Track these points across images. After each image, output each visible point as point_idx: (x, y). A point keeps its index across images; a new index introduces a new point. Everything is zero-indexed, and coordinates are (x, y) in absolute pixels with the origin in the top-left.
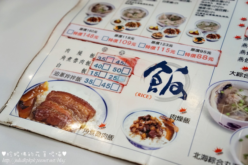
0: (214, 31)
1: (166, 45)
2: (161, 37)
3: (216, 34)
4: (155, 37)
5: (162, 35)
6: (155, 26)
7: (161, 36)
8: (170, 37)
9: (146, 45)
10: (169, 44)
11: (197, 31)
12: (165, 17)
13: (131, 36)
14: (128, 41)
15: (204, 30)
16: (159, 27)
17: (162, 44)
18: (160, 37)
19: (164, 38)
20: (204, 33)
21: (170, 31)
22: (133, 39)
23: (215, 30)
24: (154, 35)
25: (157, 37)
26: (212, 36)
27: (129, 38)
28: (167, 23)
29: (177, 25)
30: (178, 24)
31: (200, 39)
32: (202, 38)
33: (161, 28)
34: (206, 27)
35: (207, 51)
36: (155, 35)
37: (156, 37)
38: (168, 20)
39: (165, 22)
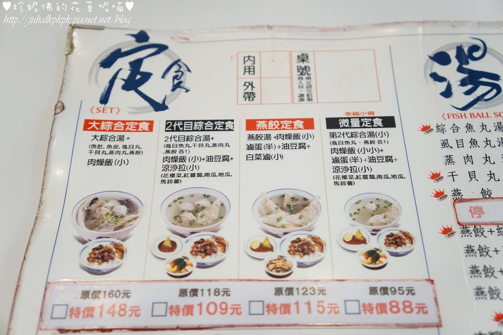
0: (393, 223)
1: (311, 293)
2: (289, 269)
3: (401, 231)
4: (274, 273)
5: (287, 262)
6: (261, 238)
7: (287, 268)
8: (308, 264)
9: (266, 304)
10: (316, 288)
11: (359, 232)
12: (272, 205)
13: (221, 286)
14: (218, 305)
15: (372, 225)
16: (273, 241)
17: (301, 292)
18: (287, 270)
19: (297, 273)
20: (376, 234)
21: (302, 248)
22: (227, 292)
23: (393, 220)
24: (271, 266)
25: (281, 274)
26: (395, 239)
27: (217, 292)
28: (283, 222)
29: (309, 224)
30: (310, 220)
31: (374, 255)
32: (378, 250)
33: (278, 240)
34: (373, 215)
35: (404, 285)
36: (274, 268)
37: (278, 272)
38: (282, 213)
39: (279, 220)
